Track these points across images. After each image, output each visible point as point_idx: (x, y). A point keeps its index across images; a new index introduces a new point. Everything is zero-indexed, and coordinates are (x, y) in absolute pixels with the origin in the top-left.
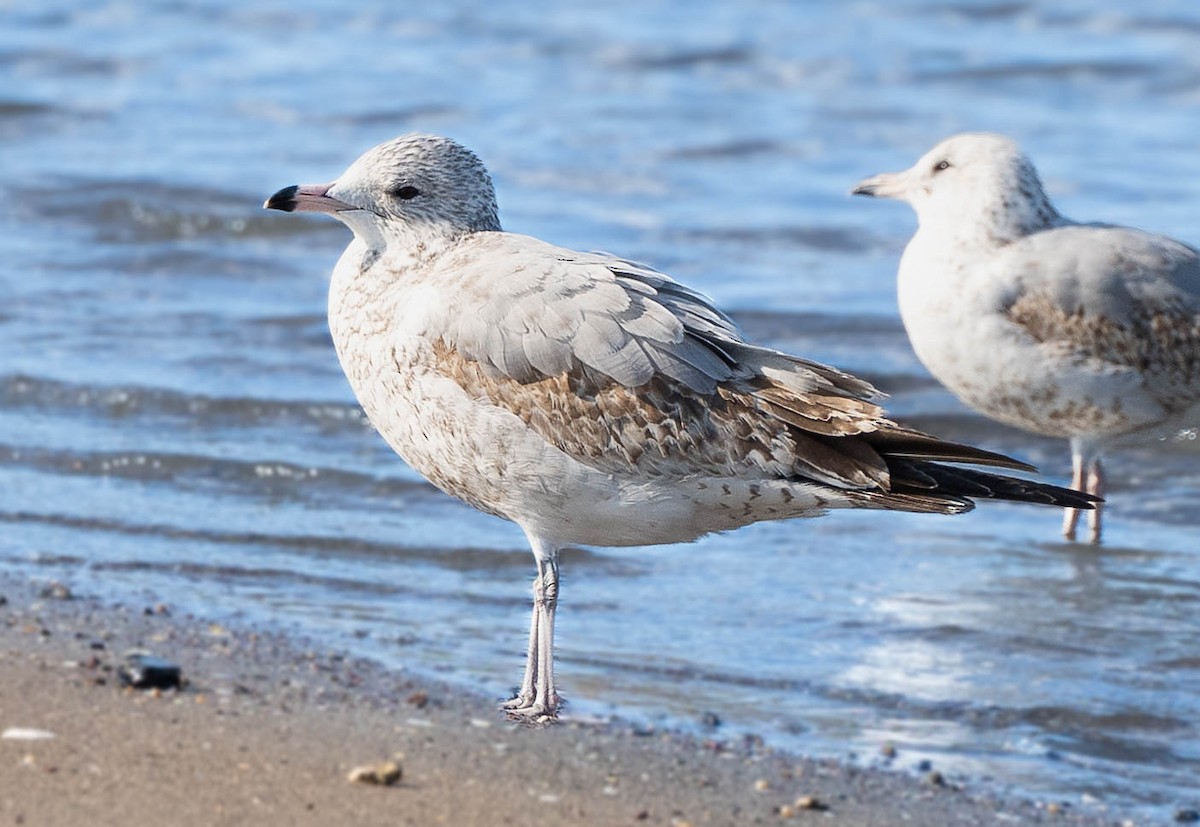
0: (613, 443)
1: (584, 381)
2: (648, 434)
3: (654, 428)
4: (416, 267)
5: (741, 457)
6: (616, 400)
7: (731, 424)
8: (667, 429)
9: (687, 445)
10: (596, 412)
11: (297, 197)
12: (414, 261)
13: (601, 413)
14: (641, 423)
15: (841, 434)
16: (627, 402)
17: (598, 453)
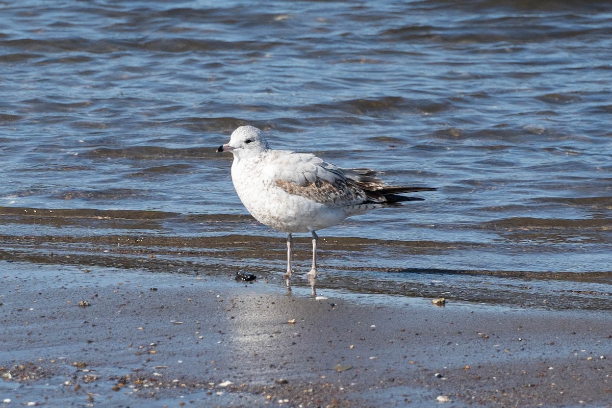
0: (329, 198)
1: (319, 182)
2: (336, 195)
3: (337, 193)
4: (261, 160)
5: (356, 197)
6: (327, 187)
7: (352, 189)
8: (340, 193)
9: (345, 196)
10: (324, 191)
11: (223, 148)
12: (260, 159)
13: (325, 191)
14: (335, 192)
15: (375, 190)
16: (330, 187)
17: (326, 201)
